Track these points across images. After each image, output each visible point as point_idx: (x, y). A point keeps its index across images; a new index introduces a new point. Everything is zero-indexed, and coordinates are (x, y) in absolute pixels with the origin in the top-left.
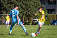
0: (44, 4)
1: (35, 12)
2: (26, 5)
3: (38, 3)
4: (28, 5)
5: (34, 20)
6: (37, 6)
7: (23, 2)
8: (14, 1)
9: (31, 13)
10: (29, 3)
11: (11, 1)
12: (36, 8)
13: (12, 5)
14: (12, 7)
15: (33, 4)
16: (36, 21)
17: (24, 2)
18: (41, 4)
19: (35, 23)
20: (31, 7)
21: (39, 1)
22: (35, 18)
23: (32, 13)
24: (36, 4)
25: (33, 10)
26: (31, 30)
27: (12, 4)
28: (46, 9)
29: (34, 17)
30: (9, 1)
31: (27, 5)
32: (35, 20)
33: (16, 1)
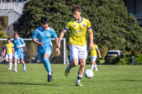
0: (135, 13)
2: (89, 16)
3: (119, 10)
4: (95, 15)
5: (110, 51)
6: (117, 18)
7: (84, 7)
8: (61, 5)
9: (102, 35)
10: (99, 11)
11: (54, 6)
13: (55, 15)
14: (55, 21)
15: (108, 12)
16: (116, 55)
17: (87, 8)
19: (113, 60)
20: (103, 19)
21: (122, 5)
22: (113, 48)
23: (106, 35)
24: (114, 14)
25: (107, 28)
26: (103, 77)
27: (56, 12)
28: (140, 26)
29: (111, 45)
30: (49, 5)
31: (93, 16)
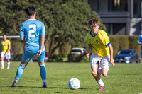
0: (98, 10)
1: (76, 29)
2: (53, 14)
3: (83, 8)
4: (58, 12)
5: (74, 49)
6: (80, 16)
7: (47, 4)
8: (24, 2)
9: (65, 32)
10: (62, 8)
11: (17, 3)
12: (78, 19)
13: (18, 13)
14: (18, 18)
15: (71, 10)
16: (79, 53)
17: (50, 6)
18: (92, 10)
19: (76, 58)
20: (67, 17)
21: (86, 3)
22: (76, 46)
23: (69, 33)
24: (78, 11)
25: (71, 26)
26: (67, 75)
27: (19, 10)
29: (74, 43)
30: (12, 3)
31: (56, 14)
32: (77, 49)
33: (28, 4)
